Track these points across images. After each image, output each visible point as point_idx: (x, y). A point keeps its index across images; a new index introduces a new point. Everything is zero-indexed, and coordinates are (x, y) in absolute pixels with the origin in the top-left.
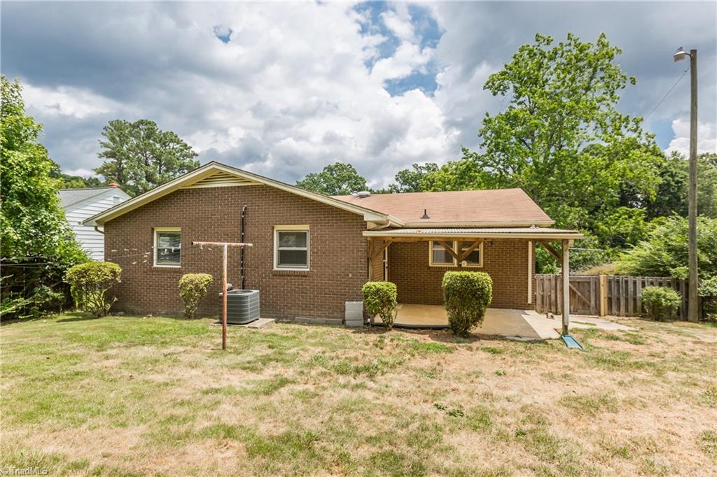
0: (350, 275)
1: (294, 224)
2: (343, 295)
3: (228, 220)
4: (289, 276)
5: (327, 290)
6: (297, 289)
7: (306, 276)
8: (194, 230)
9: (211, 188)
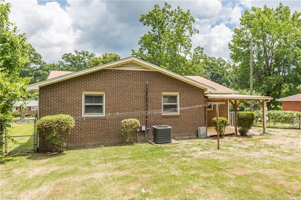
0: (198, 115)
1: (173, 92)
2: (195, 124)
3: (137, 88)
4: (170, 117)
5: (188, 123)
6: (174, 124)
7: (178, 117)
8: (115, 94)
9: (126, 71)
